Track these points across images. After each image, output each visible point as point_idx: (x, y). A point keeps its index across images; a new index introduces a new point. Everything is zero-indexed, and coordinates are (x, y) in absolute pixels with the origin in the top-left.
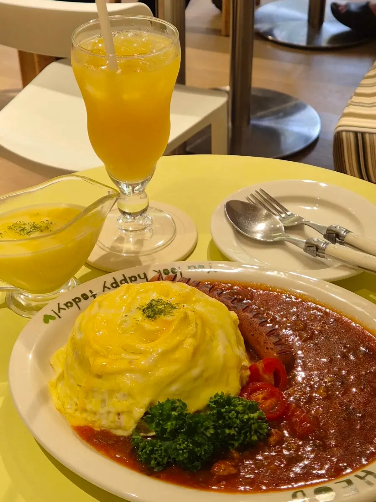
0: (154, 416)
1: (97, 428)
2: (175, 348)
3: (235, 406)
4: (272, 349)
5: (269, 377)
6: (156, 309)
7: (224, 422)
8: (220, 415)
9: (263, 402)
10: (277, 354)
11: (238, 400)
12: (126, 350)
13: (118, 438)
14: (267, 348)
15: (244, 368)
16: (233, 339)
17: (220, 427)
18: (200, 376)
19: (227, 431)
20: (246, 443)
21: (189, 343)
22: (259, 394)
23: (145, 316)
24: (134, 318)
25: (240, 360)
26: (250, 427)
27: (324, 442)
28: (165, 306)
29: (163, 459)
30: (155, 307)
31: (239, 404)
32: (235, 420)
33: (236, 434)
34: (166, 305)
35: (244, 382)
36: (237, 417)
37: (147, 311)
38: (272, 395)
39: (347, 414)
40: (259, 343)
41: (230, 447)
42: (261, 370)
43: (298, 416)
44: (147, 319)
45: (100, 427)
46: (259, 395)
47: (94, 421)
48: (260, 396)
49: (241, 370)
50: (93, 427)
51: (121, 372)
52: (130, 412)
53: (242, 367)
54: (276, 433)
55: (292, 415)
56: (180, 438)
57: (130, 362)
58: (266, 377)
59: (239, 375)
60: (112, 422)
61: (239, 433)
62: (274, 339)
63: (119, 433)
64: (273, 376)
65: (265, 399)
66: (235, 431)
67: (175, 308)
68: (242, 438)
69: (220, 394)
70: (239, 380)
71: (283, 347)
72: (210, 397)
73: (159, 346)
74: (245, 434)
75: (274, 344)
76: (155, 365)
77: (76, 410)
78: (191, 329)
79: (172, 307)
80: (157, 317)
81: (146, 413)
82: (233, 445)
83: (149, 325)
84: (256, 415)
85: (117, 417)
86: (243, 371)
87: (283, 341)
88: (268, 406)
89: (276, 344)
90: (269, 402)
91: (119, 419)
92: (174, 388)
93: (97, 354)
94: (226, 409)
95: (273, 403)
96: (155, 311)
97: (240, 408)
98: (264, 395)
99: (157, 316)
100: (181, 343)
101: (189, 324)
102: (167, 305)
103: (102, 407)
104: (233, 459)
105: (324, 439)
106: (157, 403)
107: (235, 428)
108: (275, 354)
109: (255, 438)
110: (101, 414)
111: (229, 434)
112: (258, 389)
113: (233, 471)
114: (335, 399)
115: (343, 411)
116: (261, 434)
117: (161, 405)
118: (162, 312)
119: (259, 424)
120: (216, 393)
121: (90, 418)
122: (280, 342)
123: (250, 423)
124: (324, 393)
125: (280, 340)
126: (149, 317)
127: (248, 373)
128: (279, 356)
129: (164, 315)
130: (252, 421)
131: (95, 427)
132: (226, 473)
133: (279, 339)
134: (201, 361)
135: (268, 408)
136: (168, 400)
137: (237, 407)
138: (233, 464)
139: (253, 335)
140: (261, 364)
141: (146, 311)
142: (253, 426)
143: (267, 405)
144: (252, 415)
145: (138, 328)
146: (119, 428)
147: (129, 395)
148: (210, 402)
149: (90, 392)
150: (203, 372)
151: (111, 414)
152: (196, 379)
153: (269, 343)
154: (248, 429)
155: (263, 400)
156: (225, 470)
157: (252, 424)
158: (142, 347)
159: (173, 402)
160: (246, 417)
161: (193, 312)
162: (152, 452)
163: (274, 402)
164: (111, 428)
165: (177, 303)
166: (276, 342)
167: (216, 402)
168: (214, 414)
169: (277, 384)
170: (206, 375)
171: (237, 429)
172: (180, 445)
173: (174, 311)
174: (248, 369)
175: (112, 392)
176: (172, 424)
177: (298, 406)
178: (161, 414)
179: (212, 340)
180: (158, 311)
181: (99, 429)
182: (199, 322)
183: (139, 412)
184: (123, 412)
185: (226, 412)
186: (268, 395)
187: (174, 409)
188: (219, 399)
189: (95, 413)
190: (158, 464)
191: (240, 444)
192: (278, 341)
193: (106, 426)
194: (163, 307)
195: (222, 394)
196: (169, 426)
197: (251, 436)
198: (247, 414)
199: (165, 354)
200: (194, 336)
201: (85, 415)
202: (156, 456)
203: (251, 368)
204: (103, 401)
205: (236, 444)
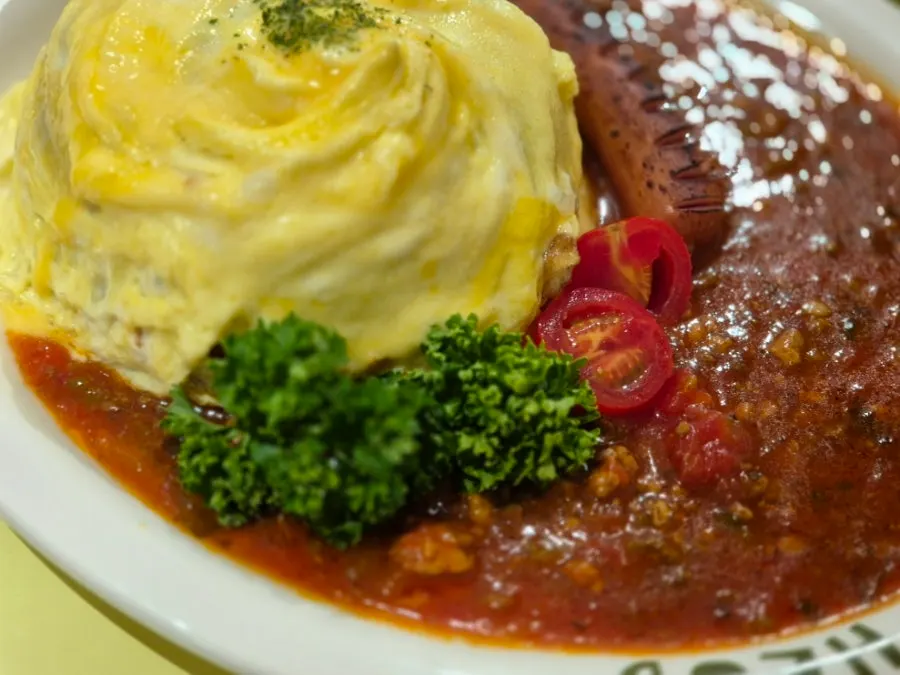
0: (234, 364)
1: (80, 353)
2: (343, 157)
3: (504, 368)
4: (663, 190)
5: (635, 277)
6: (308, 19)
7: (460, 410)
8: (451, 387)
9: (599, 358)
10: (675, 208)
11: (517, 349)
12: (183, 139)
13: (135, 394)
14: (650, 185)
15: (559, 242)
16: (544, 146)
17: (446, 423)
18: (409, 256)
19: (465, 442)
20: (518, 481)
21: (391, 148)
22: (592, 330)
23: (266, 35)
24: (236, 35)
25: (554, 216)
26: (540, 440)
27: (759, 513)
28: (337, 13)
29: (250, 494)
30: (305, 9)
31: (517, 366)
32: (493, 413)
33: (490, 453)
34: (341, 10)
35: (556, 285)
36: (502, 406)
37: (277, 17)
38: (632, 336)
39: (849, 431)
40: (628, 161)
41: (469, 485)
42: (615, 252)
43: (694, 418)
44: (270, 47)
45: (87, 353)
46: (592, 334)
47: (73, 332)
48: (596, 337)
49: (551, 248)
50: (66, 346)
51: (157, 209)
52: (170, 333)
53: (554, 240)
54: (619, 460)
55: (680, 411)
56: (306, 450)
57: (191, 181)
58: (628, 273)
59: (540, 262)
60: (120, 347)
61: (501, 453)
62: (675, 160)
63: (140, 381)
64: (649, 274)
65: (608, 346)
66: (490, 444)
67: (371, 24)
68: (509, 465)
69: (465, 317)
70: (539, 281)
71: (699, 189)
72: (432, 323)
73: (291, 144)
74: (521, 456)
75: (673, 174)
76: (266, 203)
77: (29, 285)
78: (405, 103)
79: (362, 18)
80: (304, 47)
81: (216, 351)
82: (477, 482)
83: (270, 69)
84: (564, 405)
85: (132, 339)
86: (557, 252)
87: (705, 167)
88: (614, 372)
89: (679, 175)
90: (618, 359)
91: (139, 344)
92: (319, 281)
93: (91, 134)
94: (475, 371)
95: (630, 366)
96: (302, 24)
97: (517, 379)
98: (608, 333)
99: (304, 42)
100: (364, 143)
101: (402, 85)
102: (345, 9)
103: (95, 300)
104: (469, 523)
105: (762, 504)
106: (254, 326)
107: (489, 436)
108: (670, 209)
109: (548, 472)
110: (92, 320)
111: (469, 451)
112: (595, 311)
113: (460, 562)
114: (823, 377)
115: (839, 418)
116: (570, 461)
117: (265, 335)
118: (322, 33)
119: (571, 430)
120: (453, 312)
121: (63, 319)
122: (692, 172)
123: (540, 427)
124: (793, 351)
125: (696, 164)
126: (277, 40)
127: (573, 258)
128: (681, 216)
129: (328, 43)
130: (549, 422)
131: (74, 347)
132: (434, 568)
133: (694, 162)
134: (421, 208)
135: (611, 376)
136: (291, 320)
137: (507, 370)
138: (466, 539)
139: (615, 134)
140: (617, 234)
141: (274, 16)
142: (549, 440)
143: (609, 368)
144: (550, 405)
145: (237, 72)
146: (139, 367)
147: (171, 282)
148: (431, 339)
149: (63, 246)
150: (422, 243)
151: (117, 325)
152: (394, 263)
153: (657, 169)
154: (531, 443)
155: (602, 352)
156: (432, 559)
157: (547, 430)
158: (237, 135)
159: (303, 333)
160: (532, 408)
161: (428, 44)
162: (217, 471)
163: (634, 360)
164: (117, 364)
165: (380, 6)
166: (683, 170)
167: (446, 344)
168: (434, 381)
169: (655, 302)
170: (431, 253)
171: (495, 441)
172: (302, 469)
173: (364, 35)
174: (575, 248)
175: (123, 262)
176: (284, 404)
177: (705, 383)
178: (260, 366)
179: (470, 143)
180: (311, 27)
181: (82, 359)
182: (438, 82)
183: (196, 341)
184: (151, 329)
185: (472, 381)
186: (620, 334)
187: (303, 354)
188: (459, 335)
189: (75, 310)
190: (232, 508)
191: (500, 484)
192: (688, 168)
193: (104, 354)
194: (330, 16)
195: (472, 322)
196: (276, 405)
197: (537, 465)
198: (538, 400)
199: (304, 174)
200: (410, 127)
201: (48, 307)
202: (228, 484)
203: (583, 244)
204: (99, 282)
205: (488, 481)
